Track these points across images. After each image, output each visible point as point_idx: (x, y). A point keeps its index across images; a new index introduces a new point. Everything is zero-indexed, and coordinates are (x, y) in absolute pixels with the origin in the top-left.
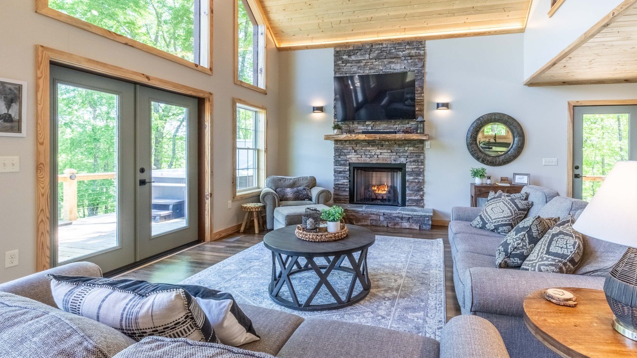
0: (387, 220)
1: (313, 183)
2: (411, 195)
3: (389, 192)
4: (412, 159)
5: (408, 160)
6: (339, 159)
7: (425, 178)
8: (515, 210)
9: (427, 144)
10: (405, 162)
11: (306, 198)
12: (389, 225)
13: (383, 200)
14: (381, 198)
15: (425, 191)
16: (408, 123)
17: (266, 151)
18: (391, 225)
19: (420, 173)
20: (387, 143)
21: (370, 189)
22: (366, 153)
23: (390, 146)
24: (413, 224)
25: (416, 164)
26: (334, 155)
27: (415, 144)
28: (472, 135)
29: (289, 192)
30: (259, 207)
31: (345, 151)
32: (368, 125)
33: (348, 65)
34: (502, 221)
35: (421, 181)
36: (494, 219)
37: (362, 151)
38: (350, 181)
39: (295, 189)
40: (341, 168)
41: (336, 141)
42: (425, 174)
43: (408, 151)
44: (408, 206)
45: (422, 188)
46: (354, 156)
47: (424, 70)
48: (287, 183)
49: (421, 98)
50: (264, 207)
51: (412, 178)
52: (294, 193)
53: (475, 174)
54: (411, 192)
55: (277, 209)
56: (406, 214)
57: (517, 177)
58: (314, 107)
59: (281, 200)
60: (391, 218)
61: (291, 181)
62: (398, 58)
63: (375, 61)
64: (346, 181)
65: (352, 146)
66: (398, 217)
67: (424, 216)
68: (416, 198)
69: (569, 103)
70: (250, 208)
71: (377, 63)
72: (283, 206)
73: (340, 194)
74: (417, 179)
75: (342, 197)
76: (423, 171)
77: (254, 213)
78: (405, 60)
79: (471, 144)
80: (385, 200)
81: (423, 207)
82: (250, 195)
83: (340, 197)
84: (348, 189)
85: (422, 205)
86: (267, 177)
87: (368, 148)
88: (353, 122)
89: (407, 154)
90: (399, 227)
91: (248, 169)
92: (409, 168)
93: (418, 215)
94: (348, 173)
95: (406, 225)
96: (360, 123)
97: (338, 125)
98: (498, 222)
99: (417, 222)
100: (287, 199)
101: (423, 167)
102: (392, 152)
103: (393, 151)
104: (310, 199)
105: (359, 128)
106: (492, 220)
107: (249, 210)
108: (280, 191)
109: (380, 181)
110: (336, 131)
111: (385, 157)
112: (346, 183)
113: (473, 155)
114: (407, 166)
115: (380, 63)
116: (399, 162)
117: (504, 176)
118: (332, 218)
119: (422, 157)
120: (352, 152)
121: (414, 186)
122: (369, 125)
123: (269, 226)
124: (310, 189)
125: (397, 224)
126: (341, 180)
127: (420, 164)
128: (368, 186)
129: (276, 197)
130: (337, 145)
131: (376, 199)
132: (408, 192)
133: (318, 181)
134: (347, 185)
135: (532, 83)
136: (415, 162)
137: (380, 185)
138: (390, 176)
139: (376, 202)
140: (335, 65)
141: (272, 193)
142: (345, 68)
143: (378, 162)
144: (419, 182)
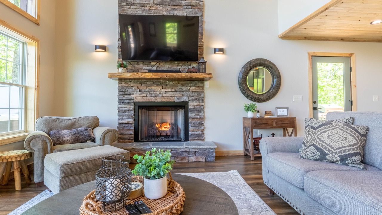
0: (175, 155)
1: (95, 123)
2: (193, 130)
3: (172, 128)
4: (194, 98)
5: (190, 99)
6: (124, 98)
7: (206, 114)
8: (358, 137)
9: (207, 83)
10: (187, 100)
11: (88, 140)
12: (177, 160)
13: (166, 136)
14: (165, 135)
15: (205, 126)
16: (190, 65)
17: (37, 88)
18: (179, 160)
19: (200, 110)
20: (171, 83)
21: (154, 127)
22: (151, 92)
23: (174, 85)
24: (199, 158)
25: (198, 102)
26: (118, 94)
27: (196, 84)
28: (243, 77)
29: (67, 134)
30: (23, 155)
31: (130, 90)
32: (152, 66)
33: (132, 7)
34: (349, 150)
35: (202, 117)
36: (337, 149)
37: (147, 90)
38: (134, 120)
39: (74, 130)
40: (126, 107)
41: (121, 80)
42: (205, 111)
43: (191, 90)
44: (191, 140)
45: (202, 124)
46: (139, 95)
47: (203, 18)
48: (65, 124)
49: (201, 43)
50: (31, 154)
51: (194, 114)
52: (73, 135)
53: (248, 109)
54: (193, 128)
55: (49, 156)
56: (193, 149)
57: (279, 110)
58: (96, 46)
59: (54, 144)
60: (178, 153)
61: (70, 122)
62: (180, 6)
63: (159, 6)
64: (131, 120)
65: (137, 85)
66: (185, 152)
67: (209, 148)
68: (198, 132)
69: (309, 54)
70: (7, 158)
71: (161, 8)
72: (57, 151)
73: (125, 133)
74: (198, 115)
75: (127, 136)
76: (203, 108)
77: (15, 164)
78: (186, 8)
79: (242, 84)
80: (169, 136)
81: (203, 140)
82: (12, 140)
83: (124, 136)
84: (133, 128)
85: (203, 138)
86: (38, 117)
87: (153, 88)
88: (138, 62)
89: (189, 93)
90: (186, 161)
91: (10, 108)
92: (191, 106)
93: (204, 149)
94: (133, 112)
95: (192, 158)
96: (144, 63)
97: (123, 64)
98: (345, 151)
99: (202, 155)
100: (63, 143)
101: (203, 104)
102: (175, 91)
103: (177, 90)
104: (93, 141)
105: (144, 68)
106: (335, 150)
107: (5, 161)
108: (55, 133)
109: (162, 119)
110: (121, 69)
111: (169, 95)
112: (131, 122)
113: (243, 93)
114: (189, 104)
115: (164, 9)
116: (182, 101)
117: (268, 110)
118: (154, 172)
119: (202, 96)
120: (137, 91)
121: (196, 122)
122: (154, 65)
123: (36, 179)
124: (93, 129)
125: (184, 158)
126: (125, 119)
127: (201, 101)
128: (151, 125)
129: (47, 141)
130: (122, 85)
131: (161, 136)
132: (190, 127)
133: (101, 121)
134: (132, 124)
135: (285, 37)
136: (197, 100)
137: (162, 123)
138: (173, 114)
139: (161, 139)
140: (119, 6)
141: (42, 135)
142: (130, 10)
143: (163, 100)
144: (200, 118)
